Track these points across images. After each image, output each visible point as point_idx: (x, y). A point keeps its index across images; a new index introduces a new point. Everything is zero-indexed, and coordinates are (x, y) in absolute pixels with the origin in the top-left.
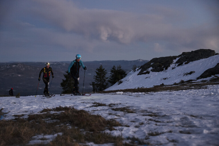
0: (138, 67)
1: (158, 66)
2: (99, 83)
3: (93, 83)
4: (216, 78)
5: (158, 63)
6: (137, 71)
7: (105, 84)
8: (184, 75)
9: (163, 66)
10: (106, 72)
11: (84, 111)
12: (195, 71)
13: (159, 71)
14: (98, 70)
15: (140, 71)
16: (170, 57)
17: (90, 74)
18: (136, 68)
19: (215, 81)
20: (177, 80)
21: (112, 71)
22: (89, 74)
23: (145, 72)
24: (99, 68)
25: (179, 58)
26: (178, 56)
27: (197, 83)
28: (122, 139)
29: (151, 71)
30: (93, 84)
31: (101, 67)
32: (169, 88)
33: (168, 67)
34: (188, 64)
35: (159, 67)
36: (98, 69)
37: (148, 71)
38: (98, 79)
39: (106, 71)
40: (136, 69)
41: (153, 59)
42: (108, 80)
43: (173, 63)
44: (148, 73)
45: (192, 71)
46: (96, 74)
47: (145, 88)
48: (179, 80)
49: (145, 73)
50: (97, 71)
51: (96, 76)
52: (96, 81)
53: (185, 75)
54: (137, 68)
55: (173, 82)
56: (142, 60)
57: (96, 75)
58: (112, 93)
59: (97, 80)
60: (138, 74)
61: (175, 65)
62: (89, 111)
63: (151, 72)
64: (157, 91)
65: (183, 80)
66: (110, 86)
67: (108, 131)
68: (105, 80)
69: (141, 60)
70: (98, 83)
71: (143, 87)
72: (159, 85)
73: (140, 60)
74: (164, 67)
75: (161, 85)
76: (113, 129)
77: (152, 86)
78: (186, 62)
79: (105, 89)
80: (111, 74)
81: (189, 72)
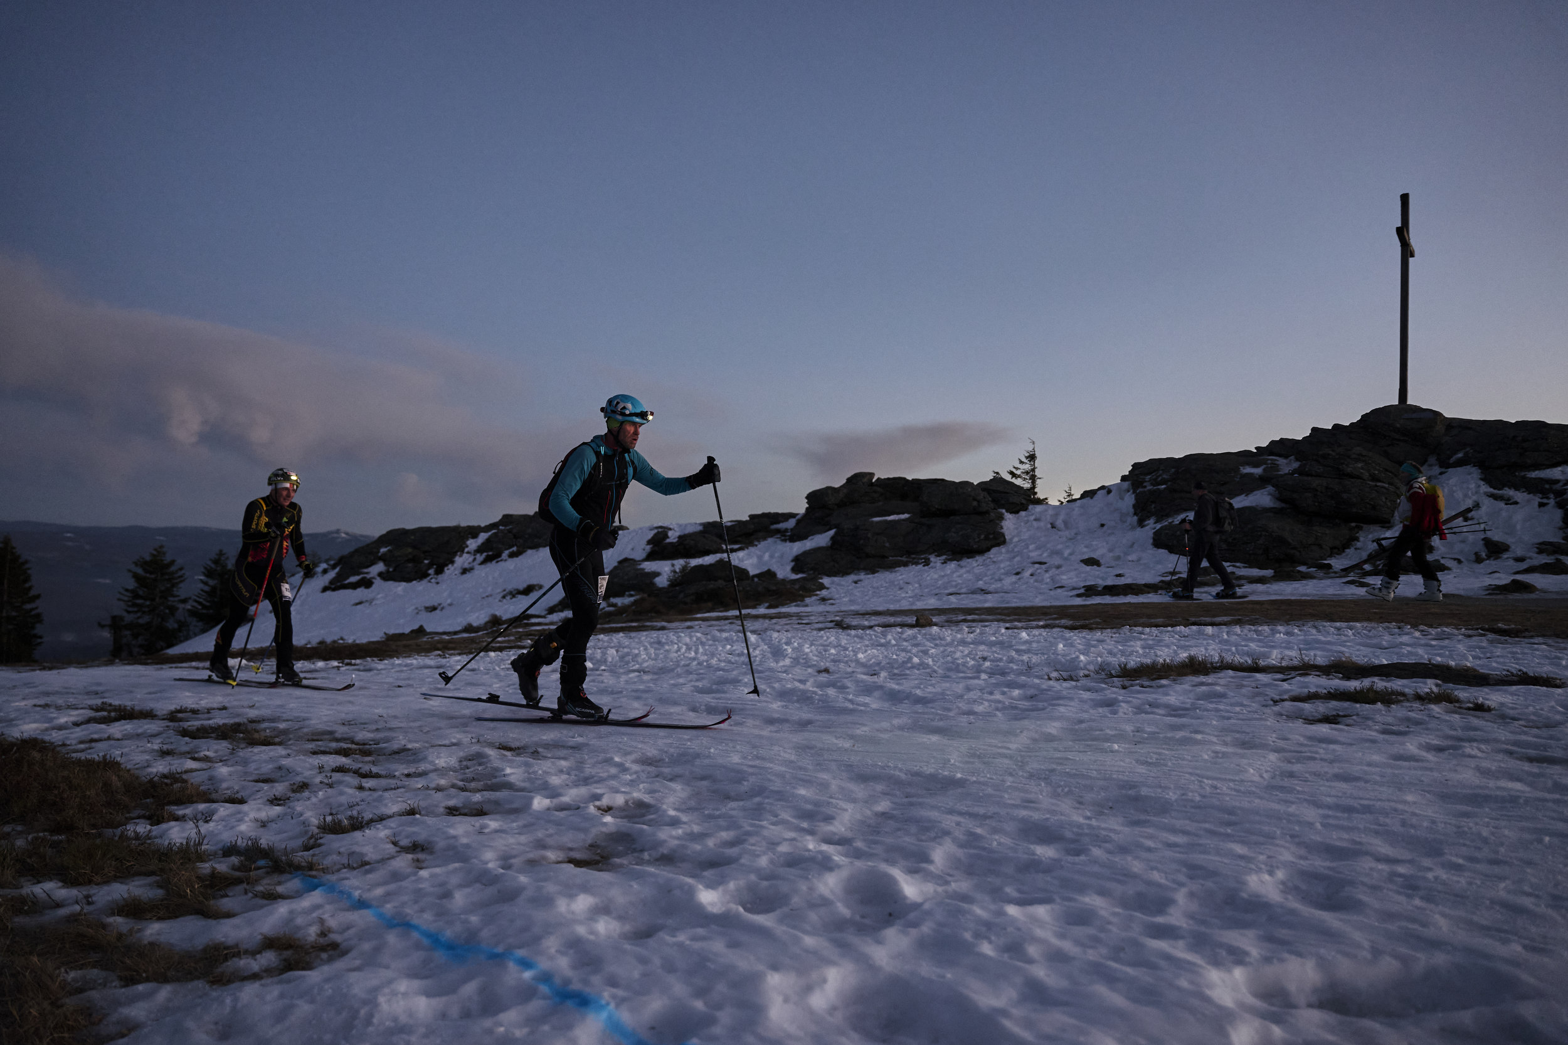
0: (326, 561)
1: (409, 561)
2: (146, 619)
3: (114, 618)
4: (611, 609)
5: (410, 550)
6: (319, 575)
7: (171, 624)
8: (504, 597)
9: (426, 562)
10: (180, 573)
11: (43, 742)
12: (542, 583)
13: (409, 580)
14: (144, 564)
15: (332, 574)
16: (456, 530)
17: (108, 581)
18: (316, 565)
19: (609, 622)
20: (477, 614)
21: (209, 573)
22: (99, 580)
23: (354, 579)
24: (148, 558)
25: (490, 533)
26: (486, 526)
27: (546, 627)
28: (201, 857)
29: (378, 578)
30: (116, 624)
31: (159, 551)
32: (439, 646)
33: (447, 565)
34: (520, 557)
35: (410, 565)
36: (146, 563)
37: (368, 576)
38: (139, 601)
39: (181, 569)
40: (319, 569)
41: (390, 532)
42: (189, 610)
43: (466, 550)
44: (367, 583)
45: (534, 582)
46: (133, 580)
47: (350, 641)
48: (483, 616)
49: (354, 586)
50: (140, 571)
51: (132, 591)
52: (129, 612)
53: (508, 598)
54: (324, 566)
55: (460, 620)
56: (347, 534)
57: (131, 584)
58: (194, 664)
59: (135, 609)
60: (325, 589)
61: (472, 557)
62: (64, 745)
63: (378, 582)
64: (391, 657)
65: (498, 613)
66: (196, 635)
67: (142, 828)
68: (173, 610)
69: (343, 535)
70: (141, 621)
71: (342, 639)
72: (407, 631)
73: (338, 531)
74: (430, 566)
75: (412, 631)
76: (166, 816)
77: (377, 636)
78: (515, 549)
79: (171, 645)
80: (205, 583)
81: (521, 587)
